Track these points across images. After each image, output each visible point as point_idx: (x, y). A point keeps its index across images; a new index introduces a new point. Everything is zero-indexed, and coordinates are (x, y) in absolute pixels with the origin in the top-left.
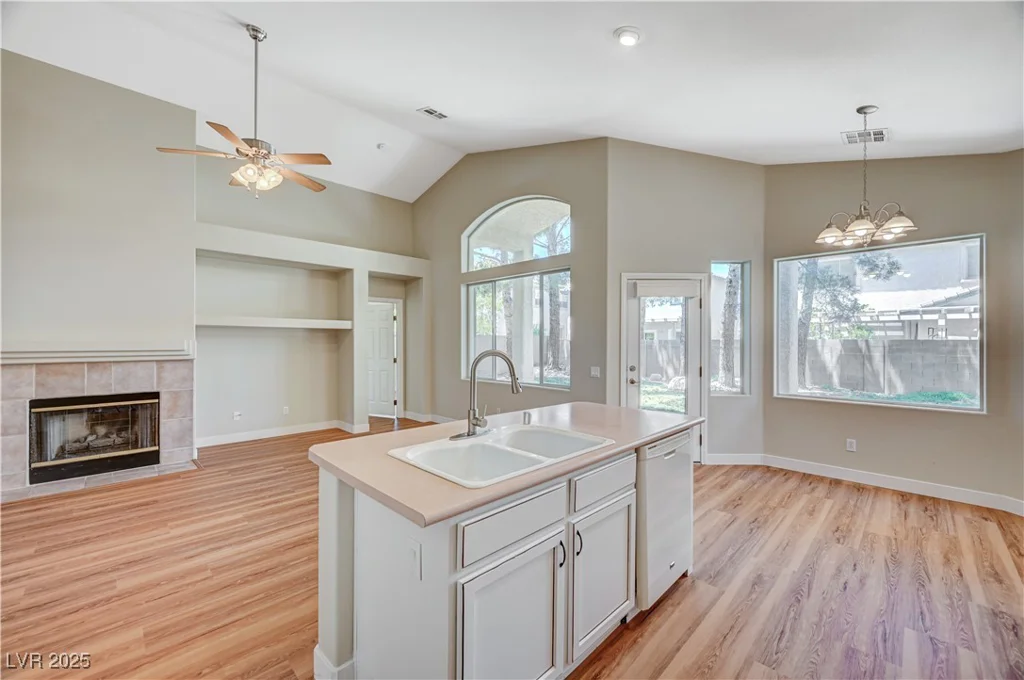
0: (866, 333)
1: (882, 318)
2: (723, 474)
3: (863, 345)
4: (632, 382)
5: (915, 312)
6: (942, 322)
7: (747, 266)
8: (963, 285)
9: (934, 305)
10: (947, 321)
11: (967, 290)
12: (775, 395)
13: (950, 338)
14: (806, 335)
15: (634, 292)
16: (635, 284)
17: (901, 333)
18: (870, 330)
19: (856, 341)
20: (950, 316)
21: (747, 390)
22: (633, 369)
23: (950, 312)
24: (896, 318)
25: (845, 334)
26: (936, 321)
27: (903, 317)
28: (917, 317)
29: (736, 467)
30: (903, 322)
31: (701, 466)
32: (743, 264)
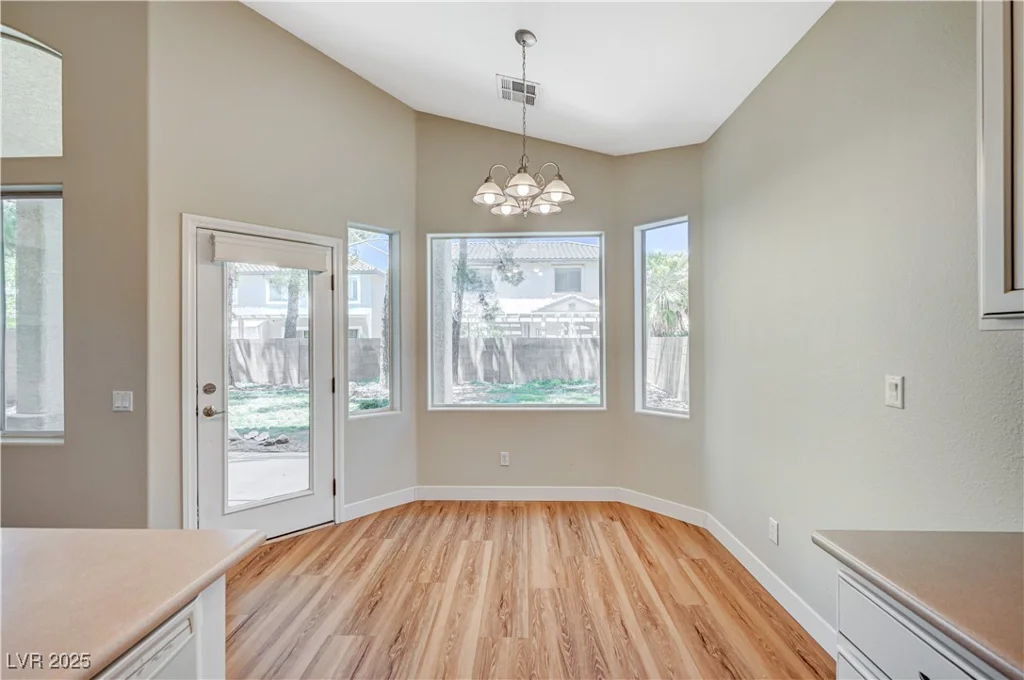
0: (499, 332)
1: (509, 320)
2: (363, 537)
3: (498, 342)
4: (209, 413)
5: (528, 316)
6: (543, 324)
7: (396, 238)
8: (554, 297)
9: (539, 310)
10: (547, 323)
11: (555, 301)
12: (430, 408)
13: (548, 336)
14: (458, 334)
15: (209, 250)
16: (212, 237)
17: (519, 333)
18: (502, 330)
19: (494, 339)
20: (548, 320)
21: (397, 404)
22: (209, 389)
23: (548, 316)
24: (517, 320)
25: (485, 333)
26: (540, 323)
27: (523, 320)
28: (529, 320)
29: (383, 513)
30: (520, 323)
31: (337, 526)
32: (391, 235)
